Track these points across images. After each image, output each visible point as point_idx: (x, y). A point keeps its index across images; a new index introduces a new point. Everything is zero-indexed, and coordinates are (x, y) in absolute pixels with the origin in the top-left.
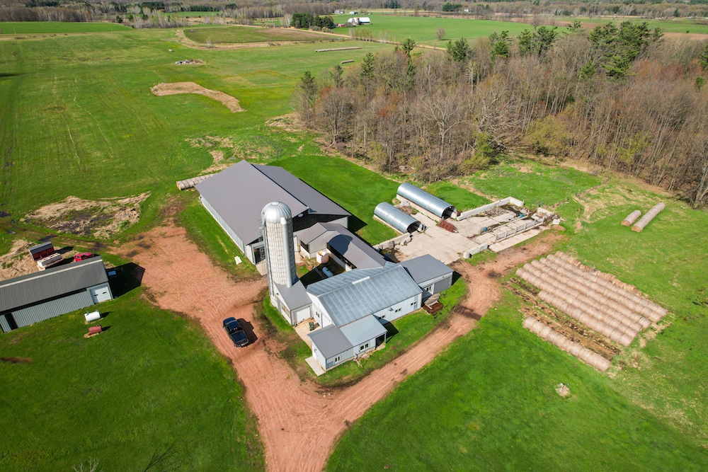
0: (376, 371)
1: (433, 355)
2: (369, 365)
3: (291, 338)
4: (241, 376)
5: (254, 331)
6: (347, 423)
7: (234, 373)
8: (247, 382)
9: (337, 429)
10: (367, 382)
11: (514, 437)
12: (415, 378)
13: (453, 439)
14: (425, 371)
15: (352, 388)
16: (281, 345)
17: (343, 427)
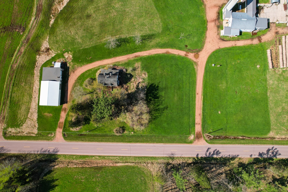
0: (231, 41)
1: (243, 45)
2: (231, 39)
3: (221, 23)
4: (208, 26)
6: (220, 47)
8: (208, 28)
9: (217, 48)
10: (228, 42)
11: (242, 67)
12: (236, 47)
13: (233, 61)
14: (239, 47)
15: (225, 42)
16: (218, 23)
17: (219, 48)
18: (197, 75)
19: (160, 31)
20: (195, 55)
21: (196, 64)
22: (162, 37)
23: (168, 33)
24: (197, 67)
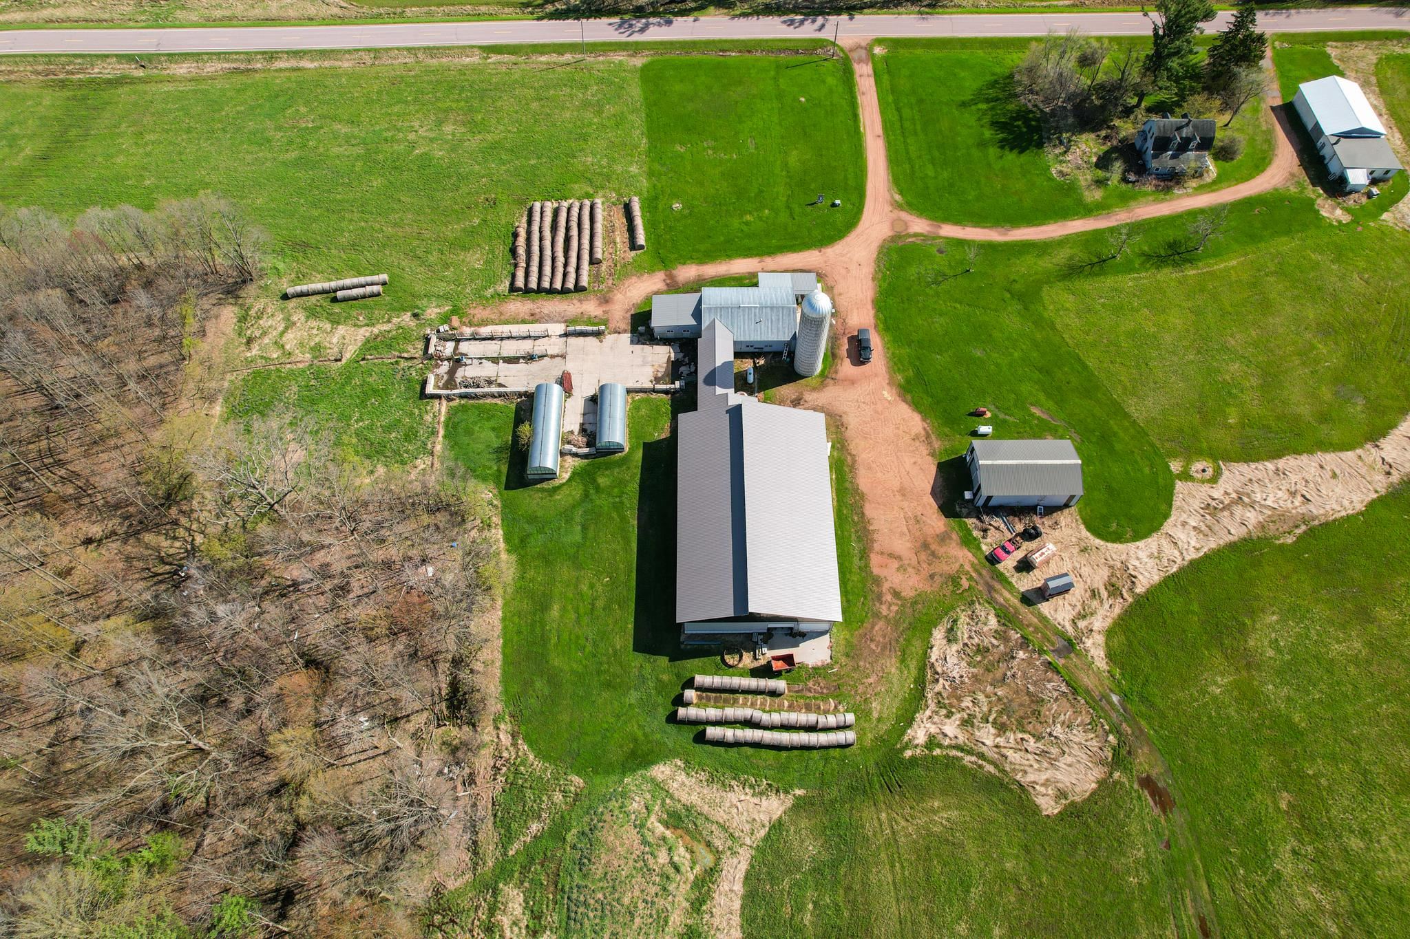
0: (780, 270)
4: (872, 312)
5: (847, 346)
6: (820, 252)
7: (876, 316)
8: (869, 306)
9: (828, 251)
10: (791, 266)
12: (758, 255)
17: (824, 250)
18: (888, 180)
19: (1046, 288)
20: (906, 229)
21: (897, 206)
22: (1036, 273)
23: (1017, 287)
24: (892, 197)
